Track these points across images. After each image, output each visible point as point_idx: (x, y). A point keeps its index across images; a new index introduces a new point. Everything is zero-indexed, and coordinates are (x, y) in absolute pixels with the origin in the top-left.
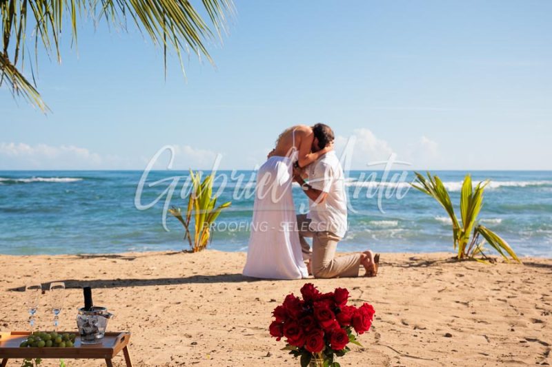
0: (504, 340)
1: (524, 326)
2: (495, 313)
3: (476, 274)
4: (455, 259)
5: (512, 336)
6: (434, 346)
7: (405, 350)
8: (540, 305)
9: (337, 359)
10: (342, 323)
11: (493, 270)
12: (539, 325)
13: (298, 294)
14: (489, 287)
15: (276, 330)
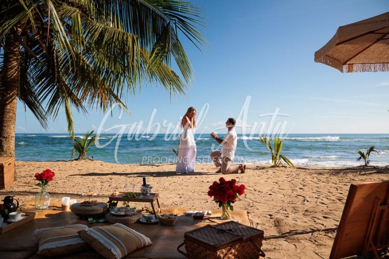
0: (290, 196)
1: (297, 191)
2: (287, 186)
3: (280, 172)
4: (273, 167)
5: (293, 194)
6: (266, 199)
7: (255, 200)
8: (302, 183)
9: (232, 204)
10: (234, 192)
11: (286, 170)
12: (302, 190)
13: (218, 181)
14: (284, 176)
15: (210, 194)
